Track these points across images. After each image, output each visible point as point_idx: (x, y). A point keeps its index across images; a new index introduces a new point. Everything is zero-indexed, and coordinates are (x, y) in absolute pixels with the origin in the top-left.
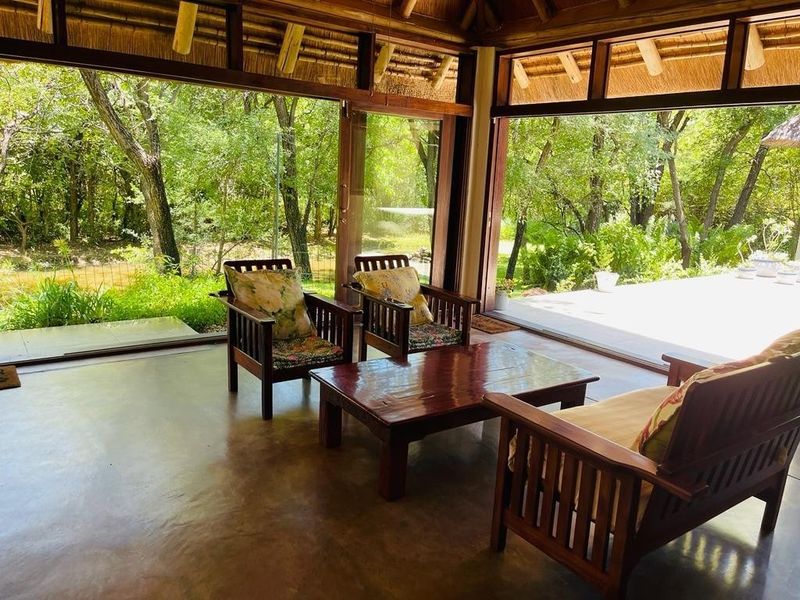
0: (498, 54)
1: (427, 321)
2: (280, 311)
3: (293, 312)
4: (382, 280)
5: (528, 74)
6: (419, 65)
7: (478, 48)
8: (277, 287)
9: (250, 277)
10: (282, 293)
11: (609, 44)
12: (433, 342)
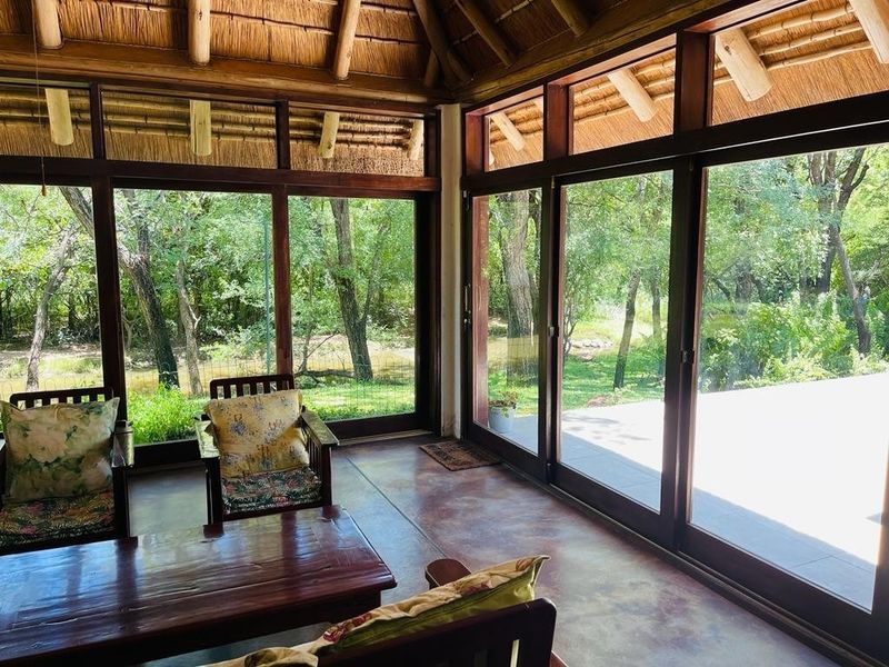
0: (463, 112)
1: (301, 466)
2: (58, 460)
3: (79, 460)
4: (234, 411)
5: (521, 133)
6: (385, 133)
7: (442, 107)
8: (65, 427)
9: (30, 415)
10: (69, 435)
11: (567, 87)
12: (269, 501)
